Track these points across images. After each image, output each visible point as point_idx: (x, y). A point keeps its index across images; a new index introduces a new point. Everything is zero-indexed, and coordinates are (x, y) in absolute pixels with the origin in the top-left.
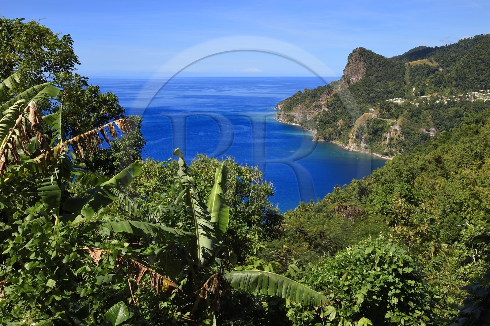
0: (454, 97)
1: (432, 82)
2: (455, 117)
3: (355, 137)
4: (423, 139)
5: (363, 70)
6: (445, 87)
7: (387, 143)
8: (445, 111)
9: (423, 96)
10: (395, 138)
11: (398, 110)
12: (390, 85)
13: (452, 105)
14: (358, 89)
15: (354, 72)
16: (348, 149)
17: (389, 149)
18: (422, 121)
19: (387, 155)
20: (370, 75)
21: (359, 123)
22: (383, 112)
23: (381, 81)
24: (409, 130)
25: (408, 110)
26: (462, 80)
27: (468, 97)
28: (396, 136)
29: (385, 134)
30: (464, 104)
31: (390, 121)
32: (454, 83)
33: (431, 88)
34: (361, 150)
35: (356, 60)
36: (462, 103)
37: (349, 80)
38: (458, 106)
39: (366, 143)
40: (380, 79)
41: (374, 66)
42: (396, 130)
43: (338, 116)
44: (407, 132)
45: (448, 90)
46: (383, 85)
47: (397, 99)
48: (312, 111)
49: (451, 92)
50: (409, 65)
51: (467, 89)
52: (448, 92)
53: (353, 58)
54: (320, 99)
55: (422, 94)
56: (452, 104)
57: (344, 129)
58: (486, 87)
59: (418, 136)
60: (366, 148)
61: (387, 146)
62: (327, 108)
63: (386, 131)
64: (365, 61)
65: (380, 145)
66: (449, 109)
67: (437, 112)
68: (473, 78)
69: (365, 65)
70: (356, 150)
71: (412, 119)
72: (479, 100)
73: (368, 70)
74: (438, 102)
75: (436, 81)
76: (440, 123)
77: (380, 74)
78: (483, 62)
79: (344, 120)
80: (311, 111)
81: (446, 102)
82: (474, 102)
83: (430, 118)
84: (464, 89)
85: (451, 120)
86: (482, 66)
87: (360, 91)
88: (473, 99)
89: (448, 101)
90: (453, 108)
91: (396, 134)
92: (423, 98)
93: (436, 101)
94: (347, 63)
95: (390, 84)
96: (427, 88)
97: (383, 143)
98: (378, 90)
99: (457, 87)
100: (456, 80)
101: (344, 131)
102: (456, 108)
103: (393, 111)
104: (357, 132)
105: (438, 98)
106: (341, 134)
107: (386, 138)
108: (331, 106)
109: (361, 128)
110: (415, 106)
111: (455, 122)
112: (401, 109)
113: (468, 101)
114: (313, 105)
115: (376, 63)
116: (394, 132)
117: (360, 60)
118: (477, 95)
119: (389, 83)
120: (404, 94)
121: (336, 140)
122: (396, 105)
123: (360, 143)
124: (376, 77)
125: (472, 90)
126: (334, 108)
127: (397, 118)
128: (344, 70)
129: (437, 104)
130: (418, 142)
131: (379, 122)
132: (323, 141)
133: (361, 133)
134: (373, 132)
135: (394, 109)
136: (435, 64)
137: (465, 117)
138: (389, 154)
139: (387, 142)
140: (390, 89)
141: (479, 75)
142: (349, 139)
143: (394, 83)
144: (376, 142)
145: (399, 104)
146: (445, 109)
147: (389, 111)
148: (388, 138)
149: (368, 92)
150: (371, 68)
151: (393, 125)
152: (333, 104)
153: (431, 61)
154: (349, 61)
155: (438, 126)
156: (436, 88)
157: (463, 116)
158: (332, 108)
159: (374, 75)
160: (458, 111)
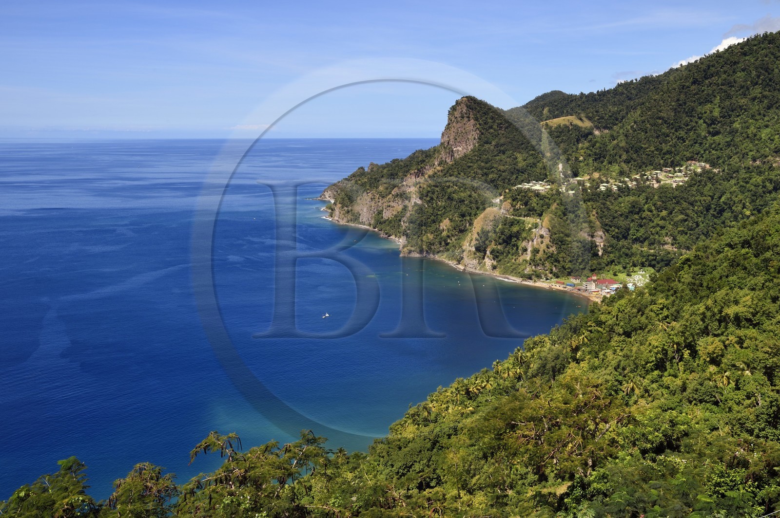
0: (627, 179)
1: (590, 155)
2: (631, 212)
3: (474, 249)
4: (585, 250)
5: (474, 135)
6: (610, 163)
7: (528, 258)
8: (616, 203)
9: (578, 178)
10: (541, 250)
11: (541, 202)
12: (520, 159)
13: (626, 194)
14: (469, 167)
15: (460, 137)
16: (464, 270)
17: (533, 267)
18: (581, 220)
19: (530, 278)
20: (487, 143)
21: (479, 225)
22: (517, 207)
23: (504, 153)
24: (562, 235)
25: (558, 202)
26: (636, 152)
27: (647, 179)
28: (543, 247)
29: (524, 244)
30: (643, 191)
31: (530, 221)
32: (624, 157)
33: (587, 165)
34: (486, 270)
35: (463, 117)
36: (641, 189)
37: (452, 151)
38: (634, 194)
39: (494, 259)
40: (502, 148)
41: (491, 127)
42: (542, 237)
43: (439, 213)
44: (560, 239)
45: (616, 168)
46: (508, 159)
47: (535, 184)
48: (392, 204)
49: (621, 172)
50: (547, 125)
51: (644, 166)
52: (617, 172)
53: (457, 114)
54: (404, 183)
55: (576, 175)
56: (624, 191)
57: (452, 236)
58: (672, 162)
59: (577, 244)
60: (494, 268)
61: (530, 264)
62: (420, 198)
63: (525, 238)
64: (476, 119)
65: (517, 261)
66: (620, 199)
67: (604, 204)
68: (652, 148)
69: (478, 126)
70: (477, 271)
71: (565, 218)
72: (666, 184)
73: (482, 134)
74: (602, 188)
75: (595, 154)
76: (610, 223)
77: (502, 141)
78: (665, 122)
79: (451, 220)
80: (390, 204)
81: (615, 188)
82: (660, 188)
83: (593, 215)
84: (640, 167)
85: (627, 217)
86: (665, 130)
87: (472, 170)
88: (654, 182)
89: (618, 187)
90: (627, 199)
91: (542, 243)
92: (579, 182)
93: (599, 187)
94: (446, 123)
95: (520, 157)
96: (582, 164)
97: (521, 259)
98: (502, 168)
99: (628, 163)
100: (627, 152)
101: (453, 239)
102: (631, 198)
103: (534, 205)
104: (477, 240)
105: (602, 182)
106: (447, 244)
107: (525, 250)
108: (427, 196)
109: (484, 234)
110: (568, 196)
111: (633, 221)
112: (547, 201)
113: (649, 187)
114: (393, 193)
115: (494, 122)
116: (540, 240)
117: (468, 117)
118: (661, 175)
119: (518, 155)
120: (546, 175)
121: (440, 254)
122: (537, 194)
123: (484, 258)
124: (496, 146)
125: (652, 167)
126: (432, 199)
127: (540, 215)
128: (443, 134)
129: (601, 192)
130: (578, 256)
131: (512, 224)
132: (417, 255)
133: (484, 242)
134: (503, 239)
135: (535, 200)
136: (587, 124)
137: (647, 212)
138: (533, 277)
139: (528, 256)
140: (520, 165)
141: (661, 144)
142: (463, 251)
143: (525, 155)
144: (510, 256)
145: (543, 193)
146: (615, 199)
147: (526, 204)
148: (529, 249)
149: (485, 171)
150: (487, 130)
151: (535, 228)
152: (429, 192)
153: (581, 119)
154: (450, 120)
155: (607, 228)
156: (595, 164)
157: (644, 211)
158: (428, 199)
159: (493, 143)
160: (636, 202)
